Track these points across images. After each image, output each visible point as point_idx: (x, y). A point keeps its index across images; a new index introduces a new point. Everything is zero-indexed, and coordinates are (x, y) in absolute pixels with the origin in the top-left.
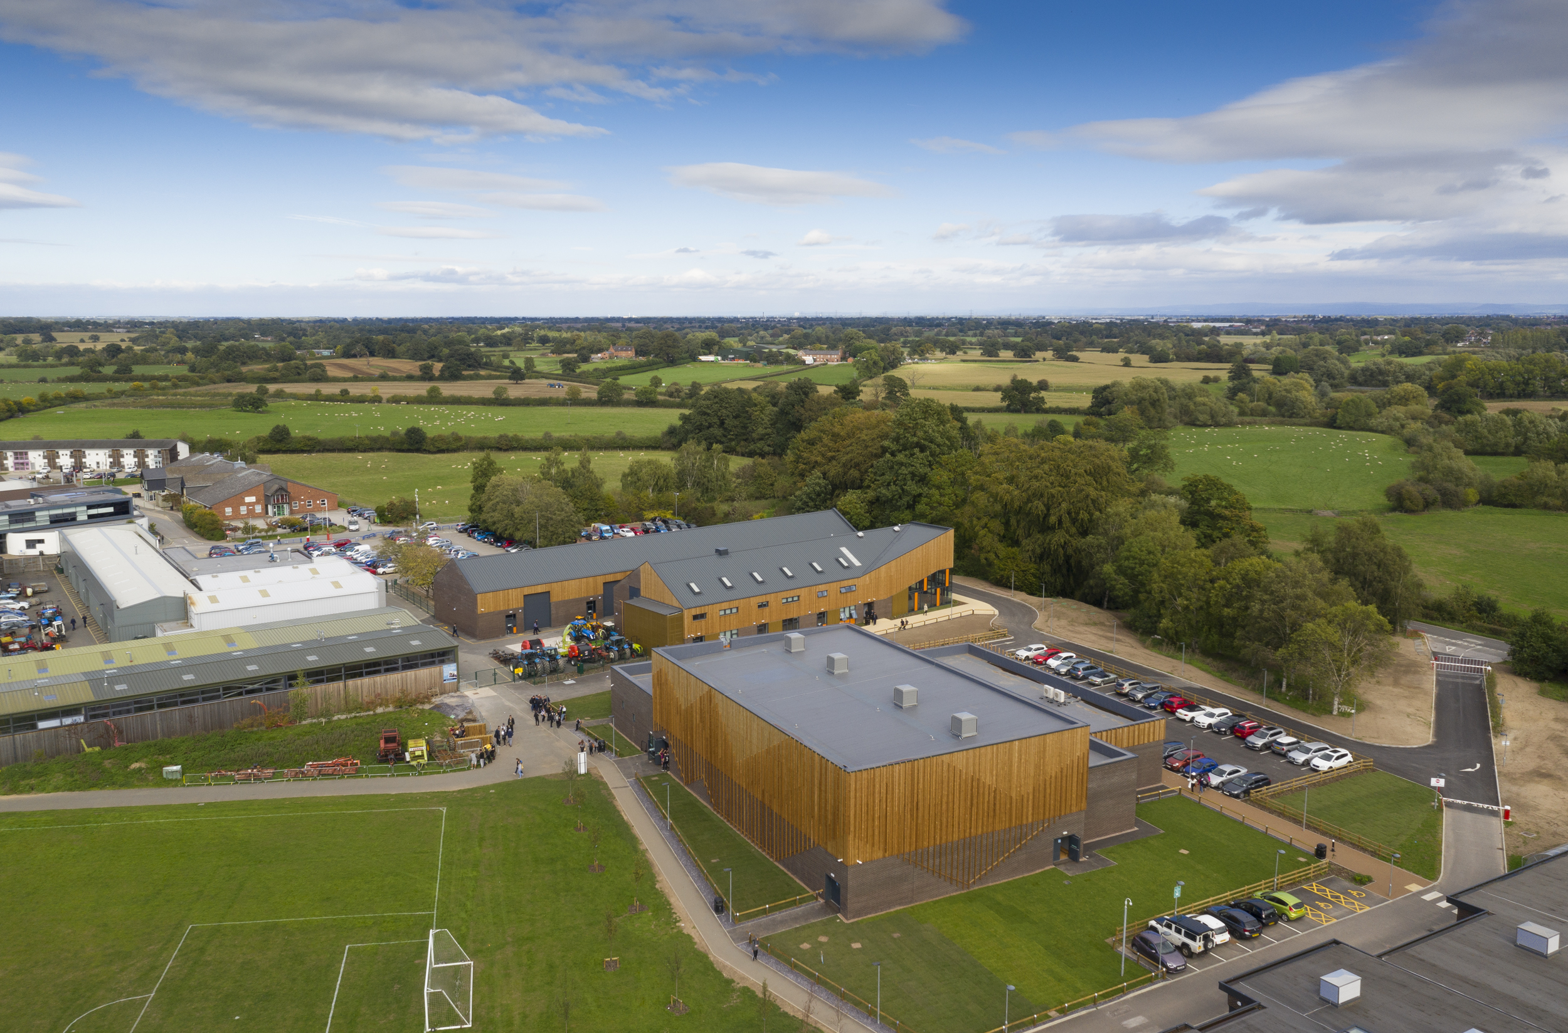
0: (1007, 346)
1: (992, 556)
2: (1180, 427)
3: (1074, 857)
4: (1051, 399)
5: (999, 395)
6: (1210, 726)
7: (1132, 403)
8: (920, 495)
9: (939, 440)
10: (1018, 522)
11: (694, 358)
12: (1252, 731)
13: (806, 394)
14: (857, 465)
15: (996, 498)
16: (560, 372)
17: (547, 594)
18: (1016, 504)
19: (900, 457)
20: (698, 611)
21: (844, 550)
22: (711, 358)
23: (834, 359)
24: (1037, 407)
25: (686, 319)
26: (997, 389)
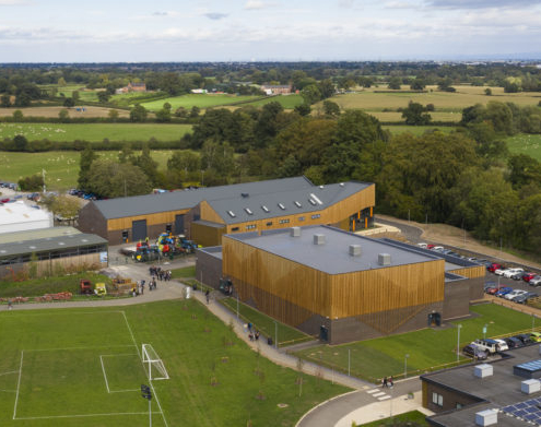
0: (406, 82)
1: (396, 202)
2: (520, 134)
3: (438, 323)
4: (435, 117)
5: (401, 114)
6: (512, 277)
7: (487, 118)
8: (354, 167)
9: (365, 135)
10: (412, 182)
11: (188, 91)
12: (532, 277)
13: (276, 112)
14: (316, 151)
15: (398, 168)
16: (97, 101)
17: (145, 220)
18: (411, 171)
19: (342, 145)
20: (235, 226)
21: (313, 195)
22: (200, 91)
23: (286, 91)
24: (426, 122)
25: (173, 64)
26: (399, 110)
